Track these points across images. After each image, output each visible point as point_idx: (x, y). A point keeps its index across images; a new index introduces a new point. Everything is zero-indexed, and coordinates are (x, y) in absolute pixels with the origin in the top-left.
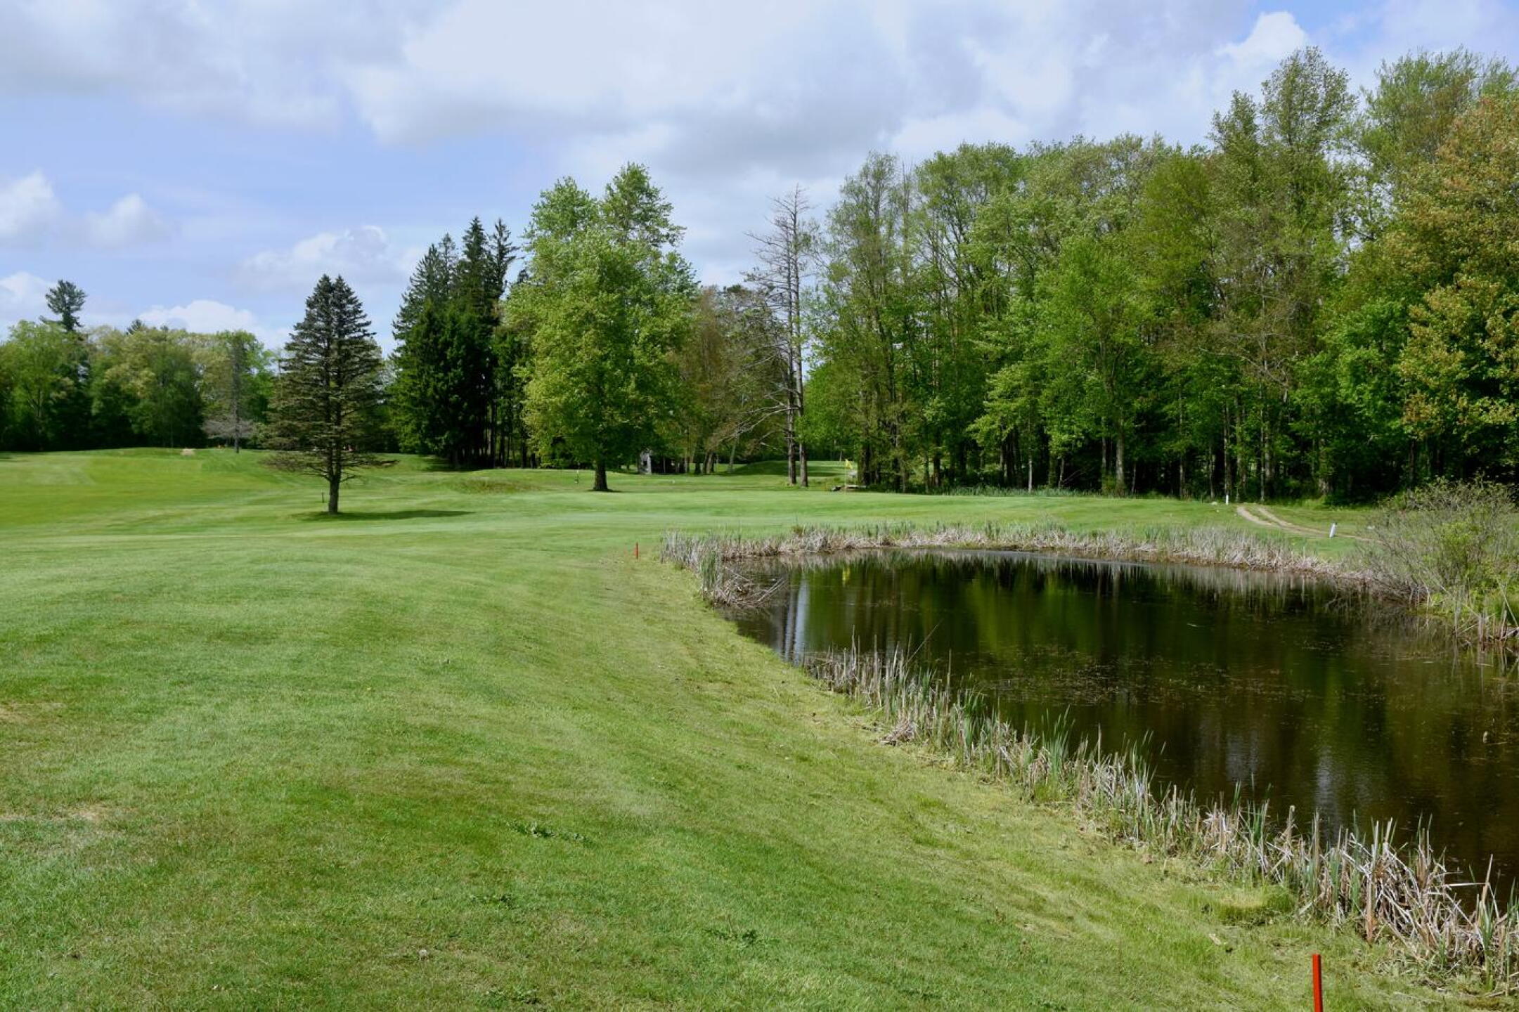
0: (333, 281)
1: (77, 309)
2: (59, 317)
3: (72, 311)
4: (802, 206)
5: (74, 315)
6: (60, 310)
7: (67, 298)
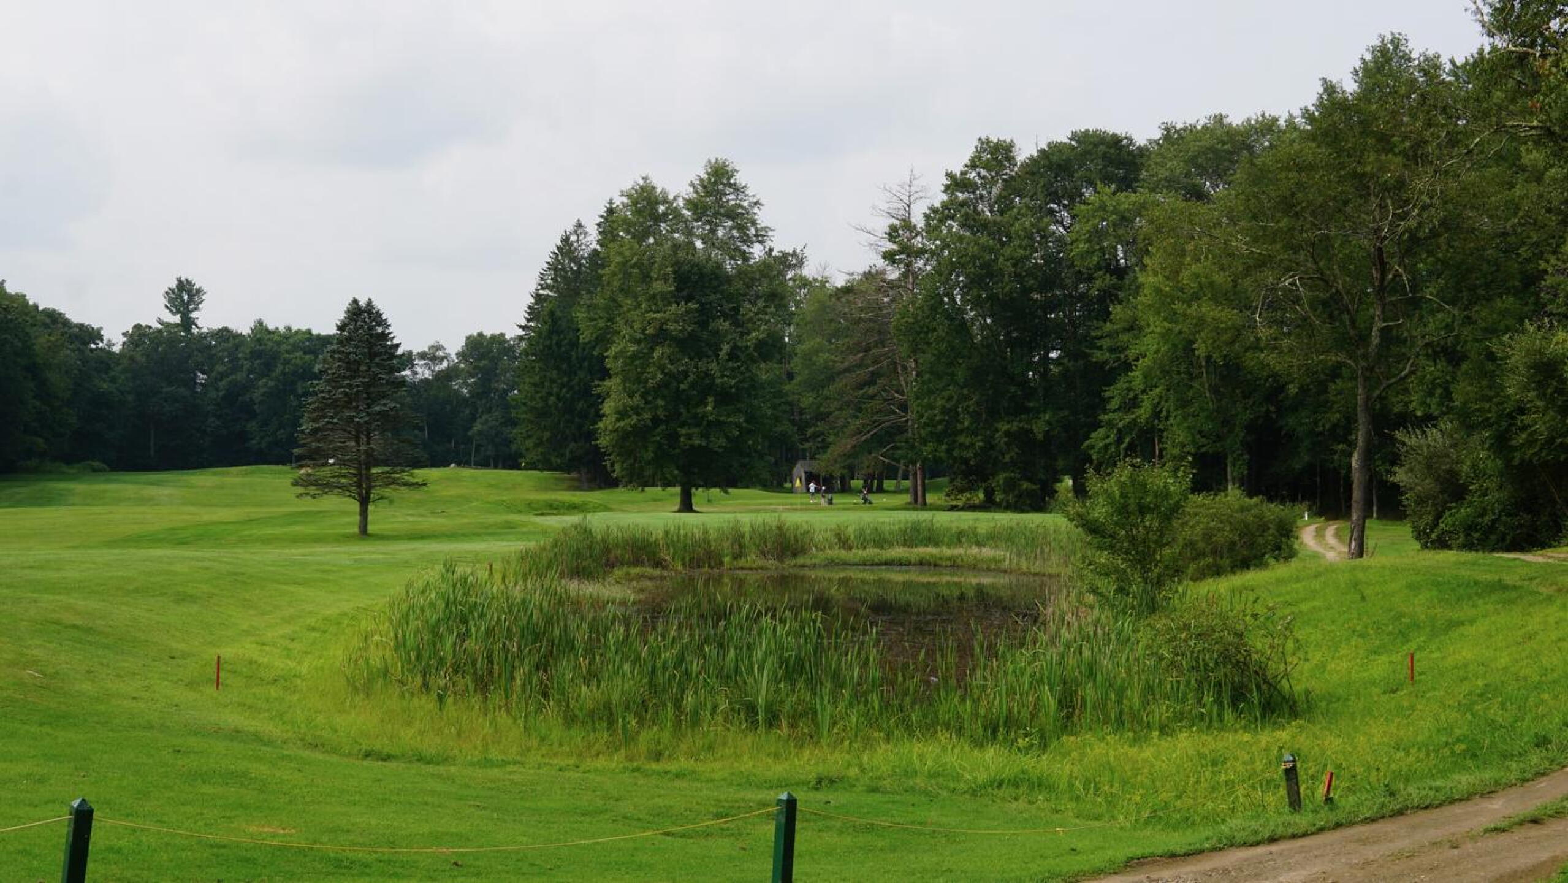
0: (363, 303)
1: (195, 309)
2: (177, 319)
3: (191, 312)
4: (916, 196)
5: (194, 315)
6: (178, 311)
7: (186, 297)
